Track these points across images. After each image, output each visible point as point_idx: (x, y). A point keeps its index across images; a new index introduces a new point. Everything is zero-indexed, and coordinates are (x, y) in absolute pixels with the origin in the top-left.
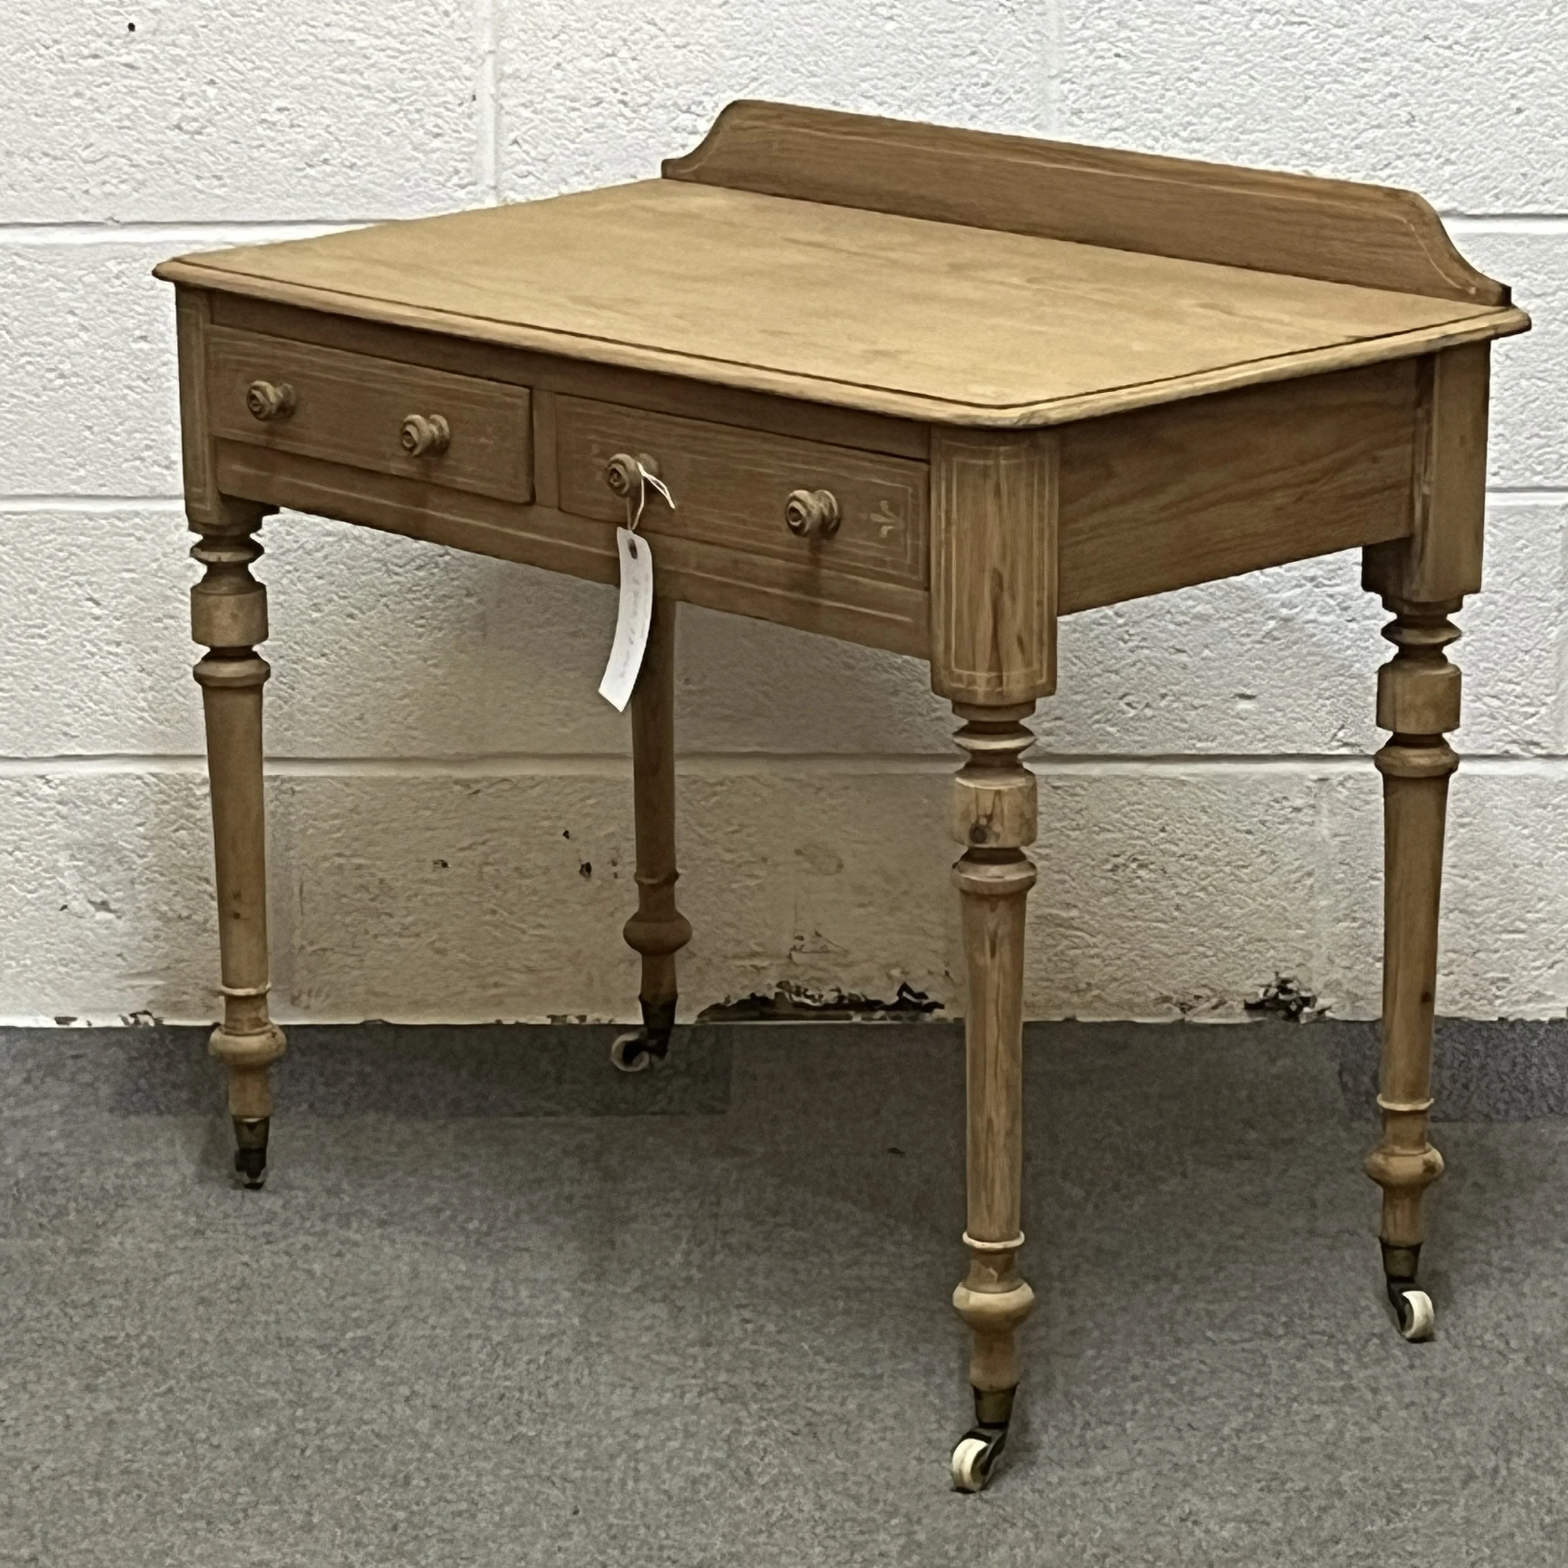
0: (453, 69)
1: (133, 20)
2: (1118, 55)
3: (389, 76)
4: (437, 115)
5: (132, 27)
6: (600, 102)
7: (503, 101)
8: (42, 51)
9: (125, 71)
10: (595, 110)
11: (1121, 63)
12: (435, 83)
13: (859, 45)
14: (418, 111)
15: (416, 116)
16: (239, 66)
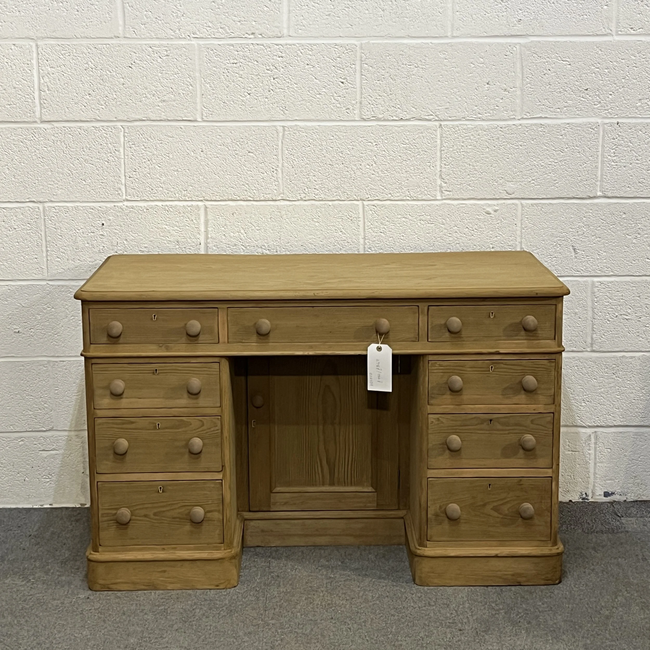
0: (194, 236)
1: (104, 222)
2: (381, 232)
3: (176, 238)
4: (189, 249)
5: (103, 224)
6: (236, 245)
7: (208, 245)
8: (78, 231)
9: (101, 236)
10: (235, 247)
11: (382, 234)
12: (189, 240)
13: (309, 229)
14: (185, 248)
15: (184, 249)
16: (133, 235)
